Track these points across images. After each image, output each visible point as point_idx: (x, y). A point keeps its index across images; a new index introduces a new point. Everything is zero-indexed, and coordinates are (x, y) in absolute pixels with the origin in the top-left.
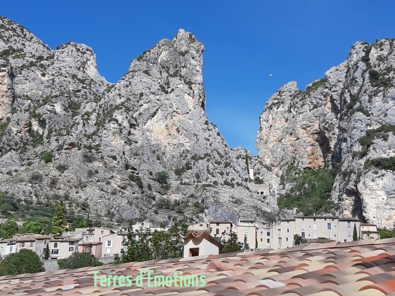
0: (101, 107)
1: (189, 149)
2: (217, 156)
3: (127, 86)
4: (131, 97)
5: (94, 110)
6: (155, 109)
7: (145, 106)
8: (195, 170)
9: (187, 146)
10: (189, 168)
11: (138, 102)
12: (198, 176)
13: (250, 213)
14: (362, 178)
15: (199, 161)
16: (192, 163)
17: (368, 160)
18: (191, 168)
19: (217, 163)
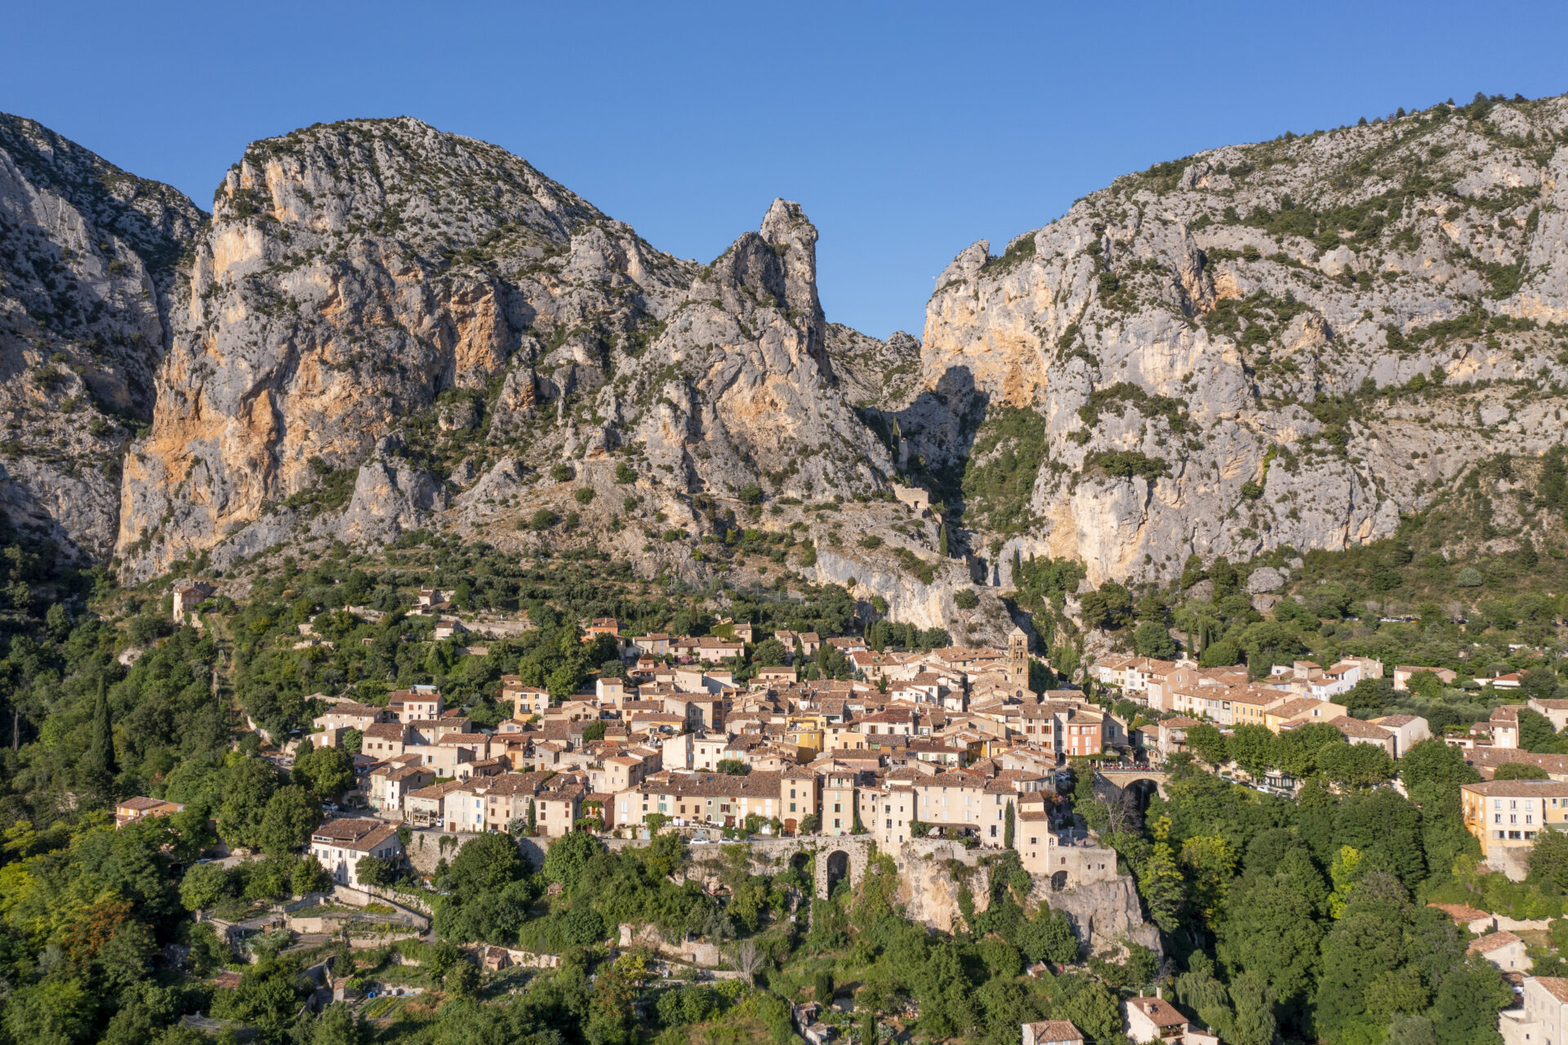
0: (645, 369)
1: (795, 435)
2: (840, 445)
3: (686, 330)
4: (693, 353)
5: (635, 373)
6: (733, 371)
7: (718, 366)
8: (802, 476)
9: (790, 431)
10: (795, 471)
11: (705, 360)
12: (809, 486)
13: (890, 564)
14: (1078, 489)
15: (811, 458)
16: (799, 461)
17: (1090, 453)
18: (797, 471)
19: (840, 460)
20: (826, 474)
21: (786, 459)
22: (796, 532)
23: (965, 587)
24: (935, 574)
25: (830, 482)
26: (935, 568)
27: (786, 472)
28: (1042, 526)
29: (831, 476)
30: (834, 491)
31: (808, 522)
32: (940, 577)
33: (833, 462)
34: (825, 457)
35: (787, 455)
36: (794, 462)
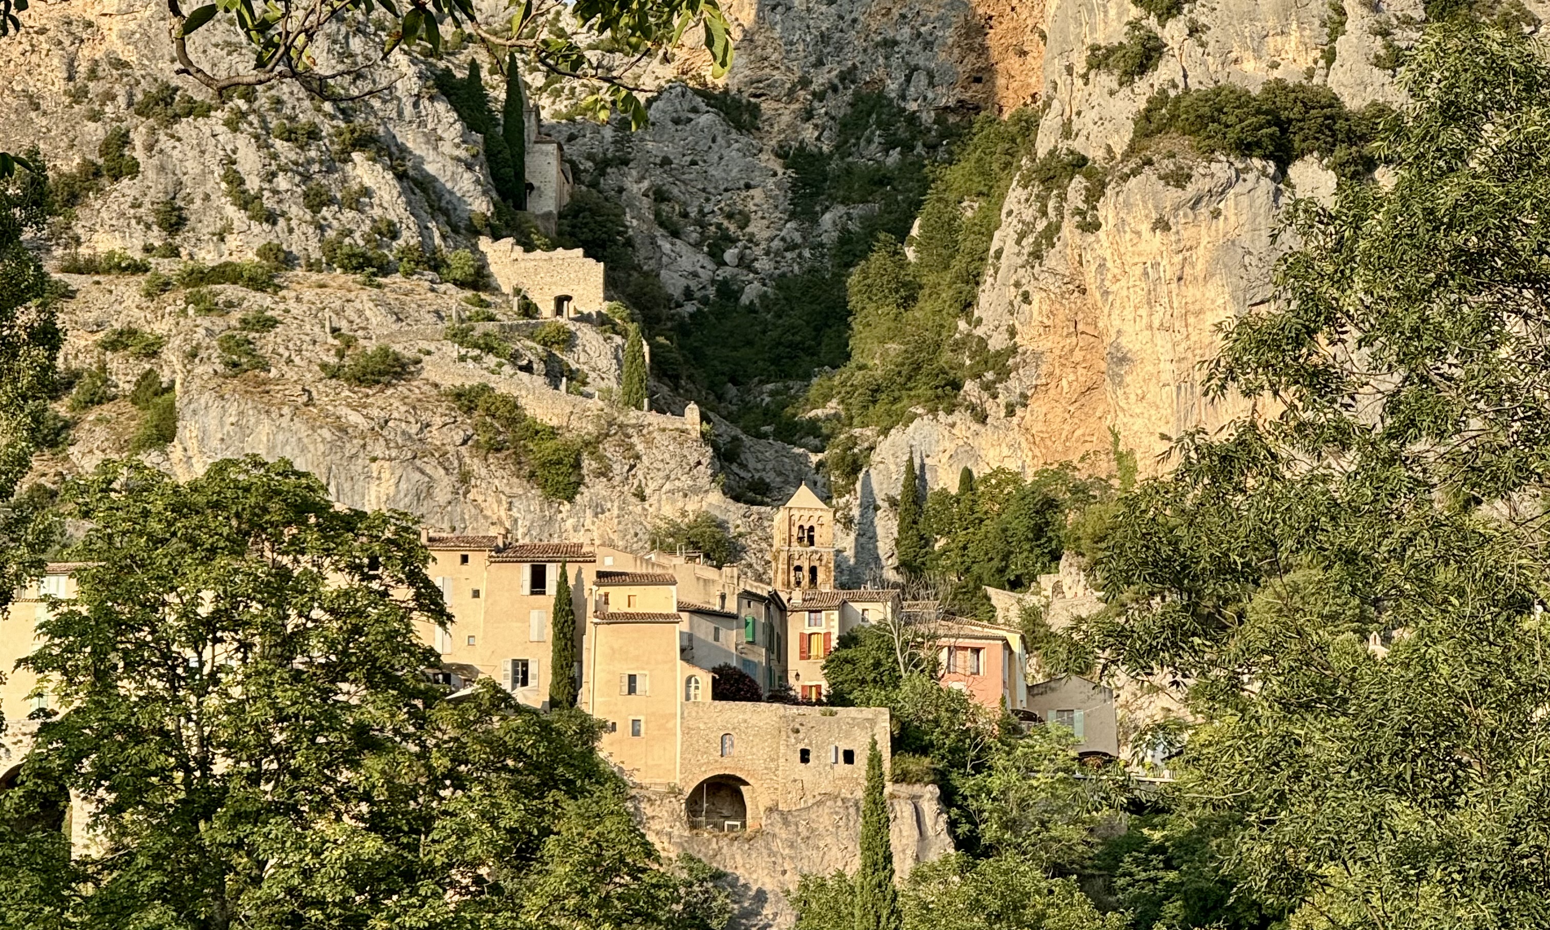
2: (291, 91)
8: (150, 184)
10: (124, 170)
12: (172, 218)
13: (435, 436)
15: (183, 127)
16: (138, 138)
18: (133, 169)
19: (289, 135)
20: (235, 180)
21: (95, 132)
22: (114, 361)
23: (692, 506)
24: (588, 464)
25: (245, 201)
26: (592, 445)
27: (91, 173)
29: (253, 184)
30: (261, 234)
31: (160, 328)
32: (604, 473)
33: (261, 142)
34: (232, 125)
35: (95, 117)
36: (124, 139)
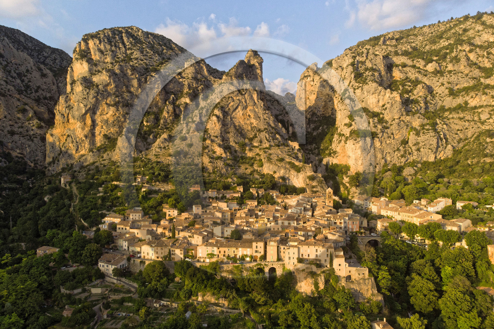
1: (256, 126)
2: (270, 128)
4: (223, 99)
6: (237, 105)
7: (232, 104)
8: (259, 138)
9: (255, 124)
11: (227, 102)
12: (261, 142)
13: (287, 166)
14: (348, 142)
15: (261, 133)
16: (257, 134)
17: (352, 130)
18: (257, 137)
19: (271, 133)
20: (266, 138)
21: (253, 133)
22: (257, 157)
23: (311, 174)
24: (301, 170)
25: (267, 140)
26: (301, 168)
27: (253, 137)
28: (336, 154)
29: (268, 138)
30: (269, 143)
31: (261, 153)
32: (303, 171)
33: (268, 134)
34: (266, 133)
35: (254, 132)
36: (256, 134)
